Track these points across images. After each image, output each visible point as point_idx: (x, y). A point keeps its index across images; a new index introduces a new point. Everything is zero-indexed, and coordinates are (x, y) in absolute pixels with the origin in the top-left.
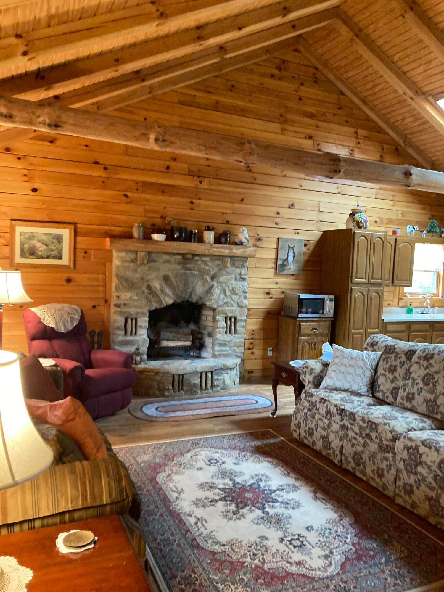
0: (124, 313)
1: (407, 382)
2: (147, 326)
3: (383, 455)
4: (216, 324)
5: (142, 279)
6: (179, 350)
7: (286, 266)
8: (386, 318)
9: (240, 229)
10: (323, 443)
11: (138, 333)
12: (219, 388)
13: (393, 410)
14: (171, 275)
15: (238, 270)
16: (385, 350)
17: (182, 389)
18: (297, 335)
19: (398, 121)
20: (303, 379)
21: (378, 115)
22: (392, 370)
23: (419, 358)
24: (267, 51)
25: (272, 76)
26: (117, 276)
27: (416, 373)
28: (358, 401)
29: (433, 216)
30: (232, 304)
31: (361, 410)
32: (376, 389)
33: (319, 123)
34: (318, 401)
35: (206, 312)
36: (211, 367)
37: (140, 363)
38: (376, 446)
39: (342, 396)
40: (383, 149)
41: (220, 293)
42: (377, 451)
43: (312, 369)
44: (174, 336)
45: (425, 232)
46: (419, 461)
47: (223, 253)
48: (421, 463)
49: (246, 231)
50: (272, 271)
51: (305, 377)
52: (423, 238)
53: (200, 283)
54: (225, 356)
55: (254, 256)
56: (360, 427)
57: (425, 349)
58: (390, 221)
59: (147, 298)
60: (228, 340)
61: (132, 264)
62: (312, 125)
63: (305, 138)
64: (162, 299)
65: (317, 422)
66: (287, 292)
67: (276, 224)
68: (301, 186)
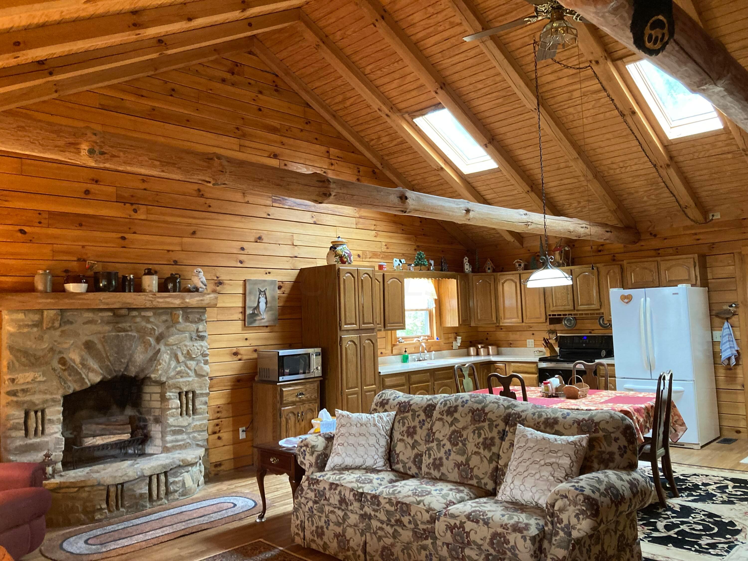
0: (24, 403)
1: (431, 445)
2: (62, 418)
3: (420, 543)
4: (166, 403)
5: (52, 350)
6: (112, 448)
7: (257, 315)
8: (383, 370)
9: (193, 272)
10: (339, 542)
11: (47, 431)
12: (176, 495)
13: (422, 484)
14: (96, 341)
15: (194, 325)
16: (399, 409)
17: (122, 506)
18: (278, 405)
19: (373, 140)
20: (302, 462)
21: (351, 133)
22: (411, 432)
23: (441, 413)
24: (215, 50)
25: (223, 80)
26: (11, 348)
27: (440, 432)
28: (377, 479)
29: (418, 246)
30: (188, 374)
31: (385, 490)
32: (394, 460)
33: (285, 140)
34: (327, 487)
35: (148, 389)
36: (164, 466)
37: (53, 477)
38: (411, 534)
39: (356, 476)
40: (359, 172)
41: (170, 360)
42: (412, 540)
43: (313, 447)
44: (103, 429)
45: (413, 265)
46: (466, 541)
47: (172, 303)
48: (469, 543)
49: (202, 273)
50: (240, 323)
51: (304, 458)
52: (412, 272)
53: (140, 349)
54: (181, 447)
55: (215, 306)
56: (388, 512)
57: (445, 401)
58: (375, 255)
59: (60, 377)
60: (185, 424)
61: (35, 329)
62: (276, 142)
63: (269, 157)
64: (84, 376)
65: (327, 516)
66: (261, 349)
67: (241, 262)
68: (269, 215)
